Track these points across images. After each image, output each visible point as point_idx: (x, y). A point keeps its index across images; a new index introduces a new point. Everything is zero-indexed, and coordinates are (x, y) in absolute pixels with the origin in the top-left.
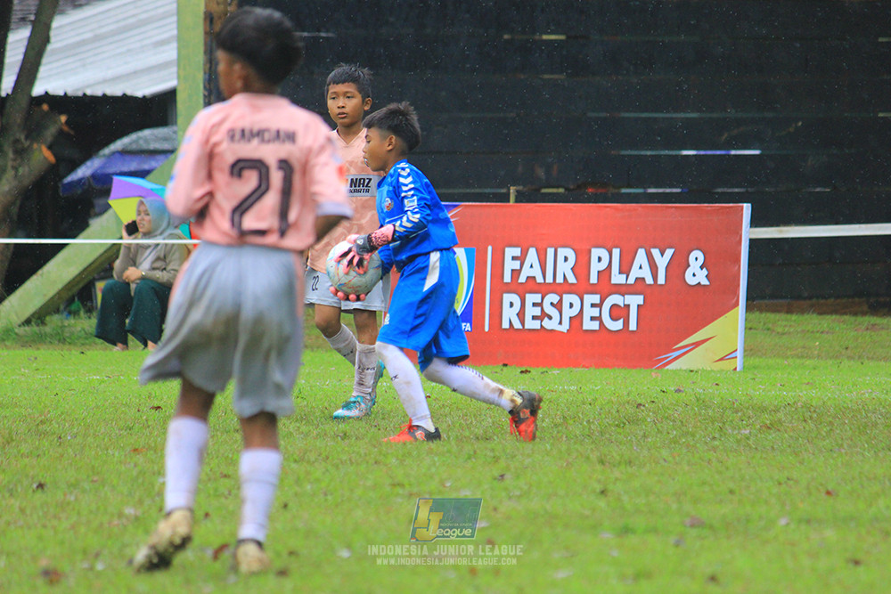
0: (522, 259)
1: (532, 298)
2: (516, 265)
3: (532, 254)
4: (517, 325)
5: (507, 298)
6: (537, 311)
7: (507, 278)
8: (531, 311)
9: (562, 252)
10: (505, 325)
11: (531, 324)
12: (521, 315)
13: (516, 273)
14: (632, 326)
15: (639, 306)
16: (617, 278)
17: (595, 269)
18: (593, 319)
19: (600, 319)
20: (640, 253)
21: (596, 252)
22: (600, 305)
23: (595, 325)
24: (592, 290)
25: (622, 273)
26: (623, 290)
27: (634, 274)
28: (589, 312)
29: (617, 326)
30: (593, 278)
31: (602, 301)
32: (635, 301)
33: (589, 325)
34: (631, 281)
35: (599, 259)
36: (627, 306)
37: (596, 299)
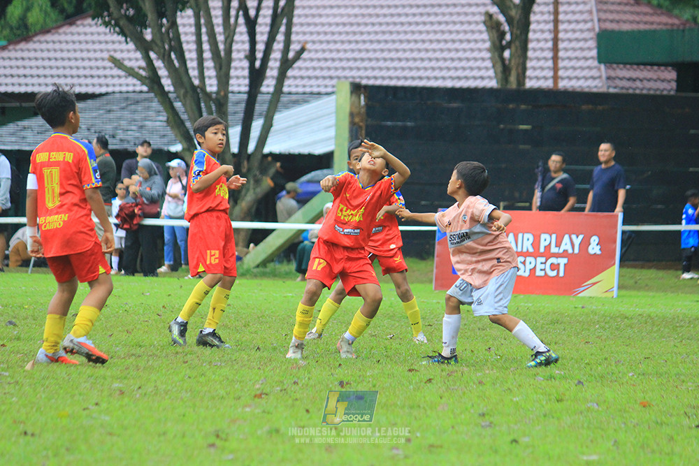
3: (511, 236)
9: (526, 236)
14: (561, 274)
15: (565, 264)
16: (554, 250)
17: (543, 244)
18: (541, 270)
19: (544, 270)
20: (567, 237)
21: (544, 236)
22: (545, 263)
23: (542, 273)
24: (541, 255)
25: (556, 246)
26: (557, 256)
27: (563, 247)
28: (539, 267)
29: (554, 274)
30: (542, 250)
31: (546, 261)
32: (563, 261)
33: (539, 273)
34: (561, 251)
35: (545, 239)
36: (559, 264)
37: (543, 260)
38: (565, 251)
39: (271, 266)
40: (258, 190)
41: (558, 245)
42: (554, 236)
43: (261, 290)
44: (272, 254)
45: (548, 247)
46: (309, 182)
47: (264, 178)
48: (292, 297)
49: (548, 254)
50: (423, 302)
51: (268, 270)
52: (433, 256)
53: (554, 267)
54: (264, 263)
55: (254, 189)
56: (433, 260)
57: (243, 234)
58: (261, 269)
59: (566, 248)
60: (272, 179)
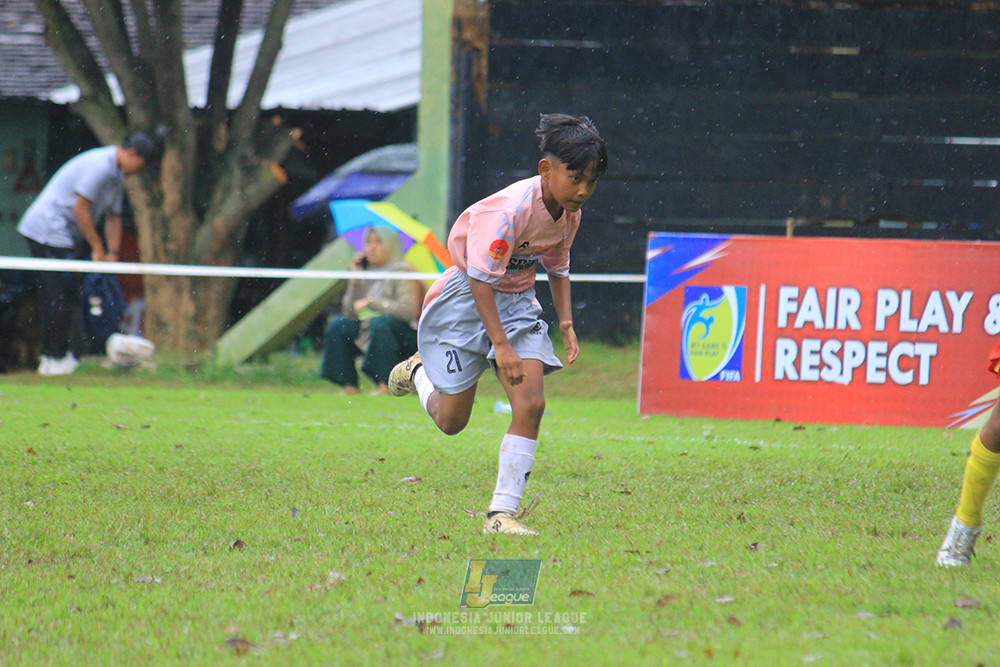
0: (799, 300)
1: (809, 345)
2: (793, 307)
3: (811, 295)
4: (792, 375)
5: (783, 344)
6: (816, 360)
7: (782, 322)
8: (808, 360)
9: (845, 293)
10: (779, 375)
11: (809, 375)
12: (797, 364)
13: (792, 317)
14: (924, 379)
15: (931, 357)
16: (907, 324)
17: (883, 312)
18: (878, 370)
19: (886, 370)
20: (935, 297)
21: (884, 295)
22: (887, 355)
23: (881, 378)
24: (879, 337)
25: (911, 317)
26: (914, 338)
27: (928, 319)
28: (874, 362)
29: (906, 378)
30: (880, 325)
31: (890, 349)
32: (927, 351)
33: (874, 377)
34: (923, 327)
35: (887, 302)
36: (918, 357)
37: (882, 347)
38: (933, 328)
39: (278, 360)
40: (252, 190)
41: (917, 314)
42: (907, 295)
43: (254, 413)
44: (281, 334)
45: (893, 320)
46: (365, 173)
47: (265, 163)
48: (322, 429)
49: (893, 334)
50: (613, 440)
51: (271, 368)
52: (639, 339)
53: (906, 363)
54: (262, 354)
55: (242, 188)
56: (638, 348)
57: (216, 288)
58: (256, 367)
59: (933, 320)
60: (283, 165)
